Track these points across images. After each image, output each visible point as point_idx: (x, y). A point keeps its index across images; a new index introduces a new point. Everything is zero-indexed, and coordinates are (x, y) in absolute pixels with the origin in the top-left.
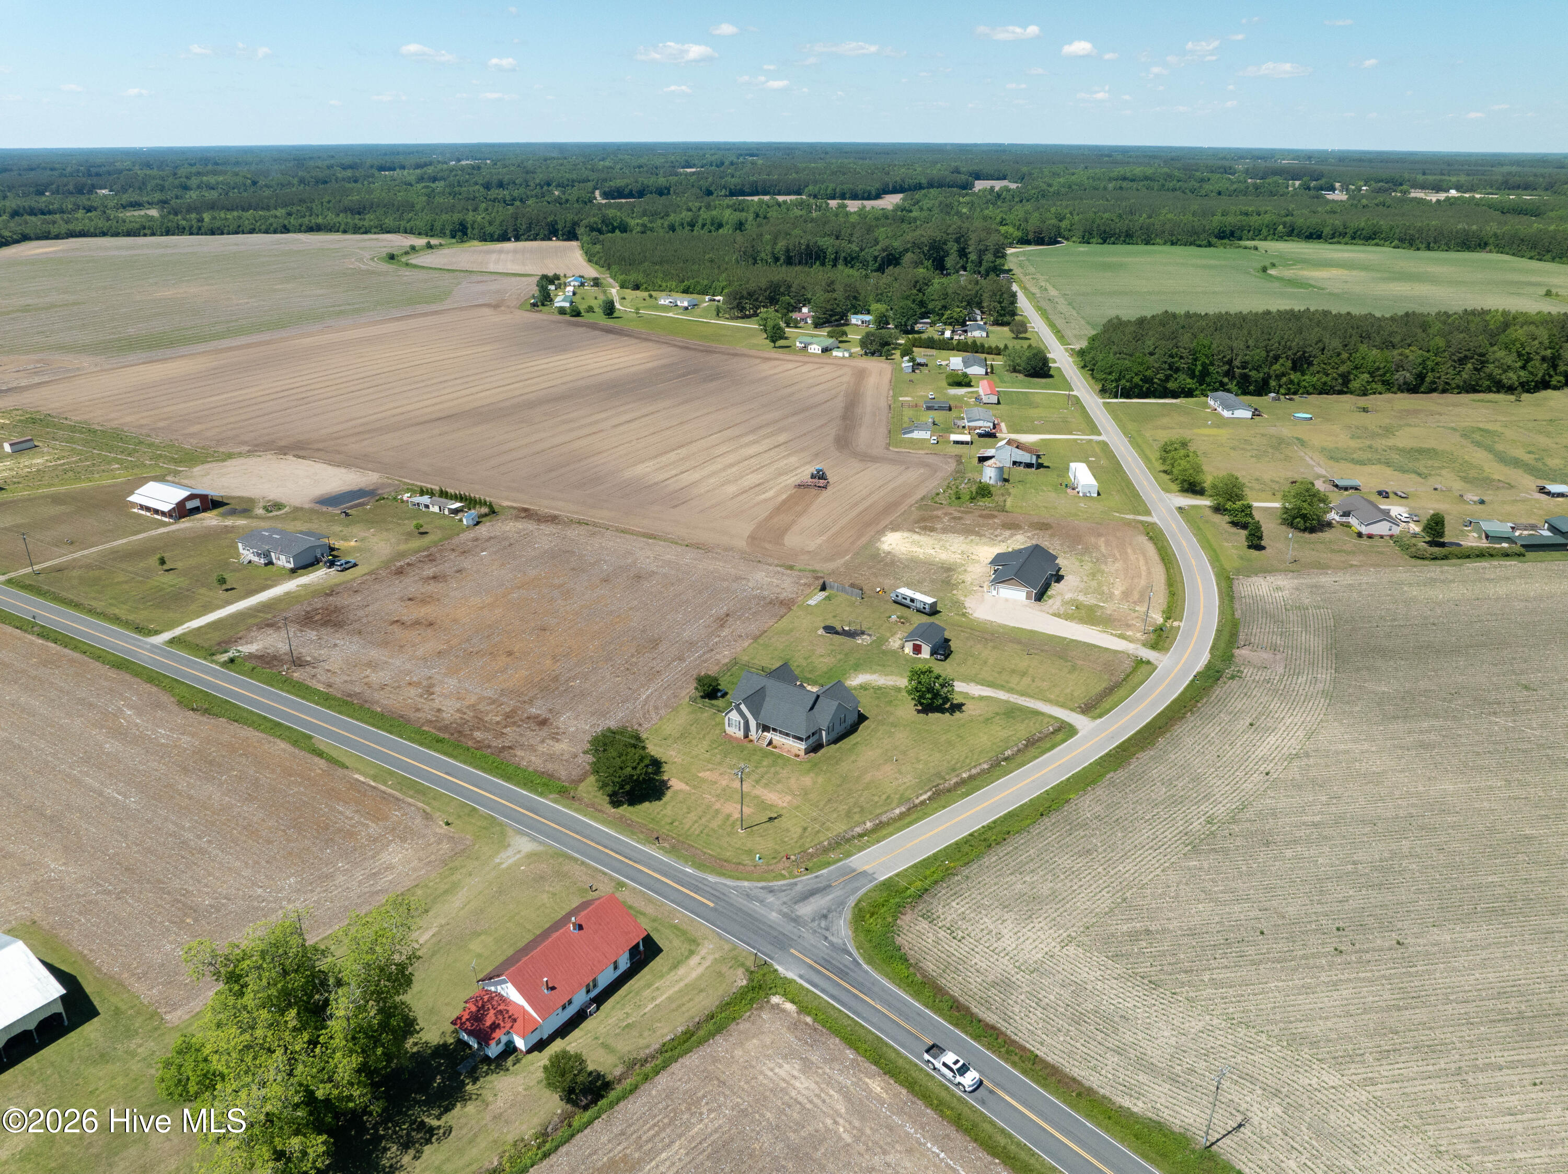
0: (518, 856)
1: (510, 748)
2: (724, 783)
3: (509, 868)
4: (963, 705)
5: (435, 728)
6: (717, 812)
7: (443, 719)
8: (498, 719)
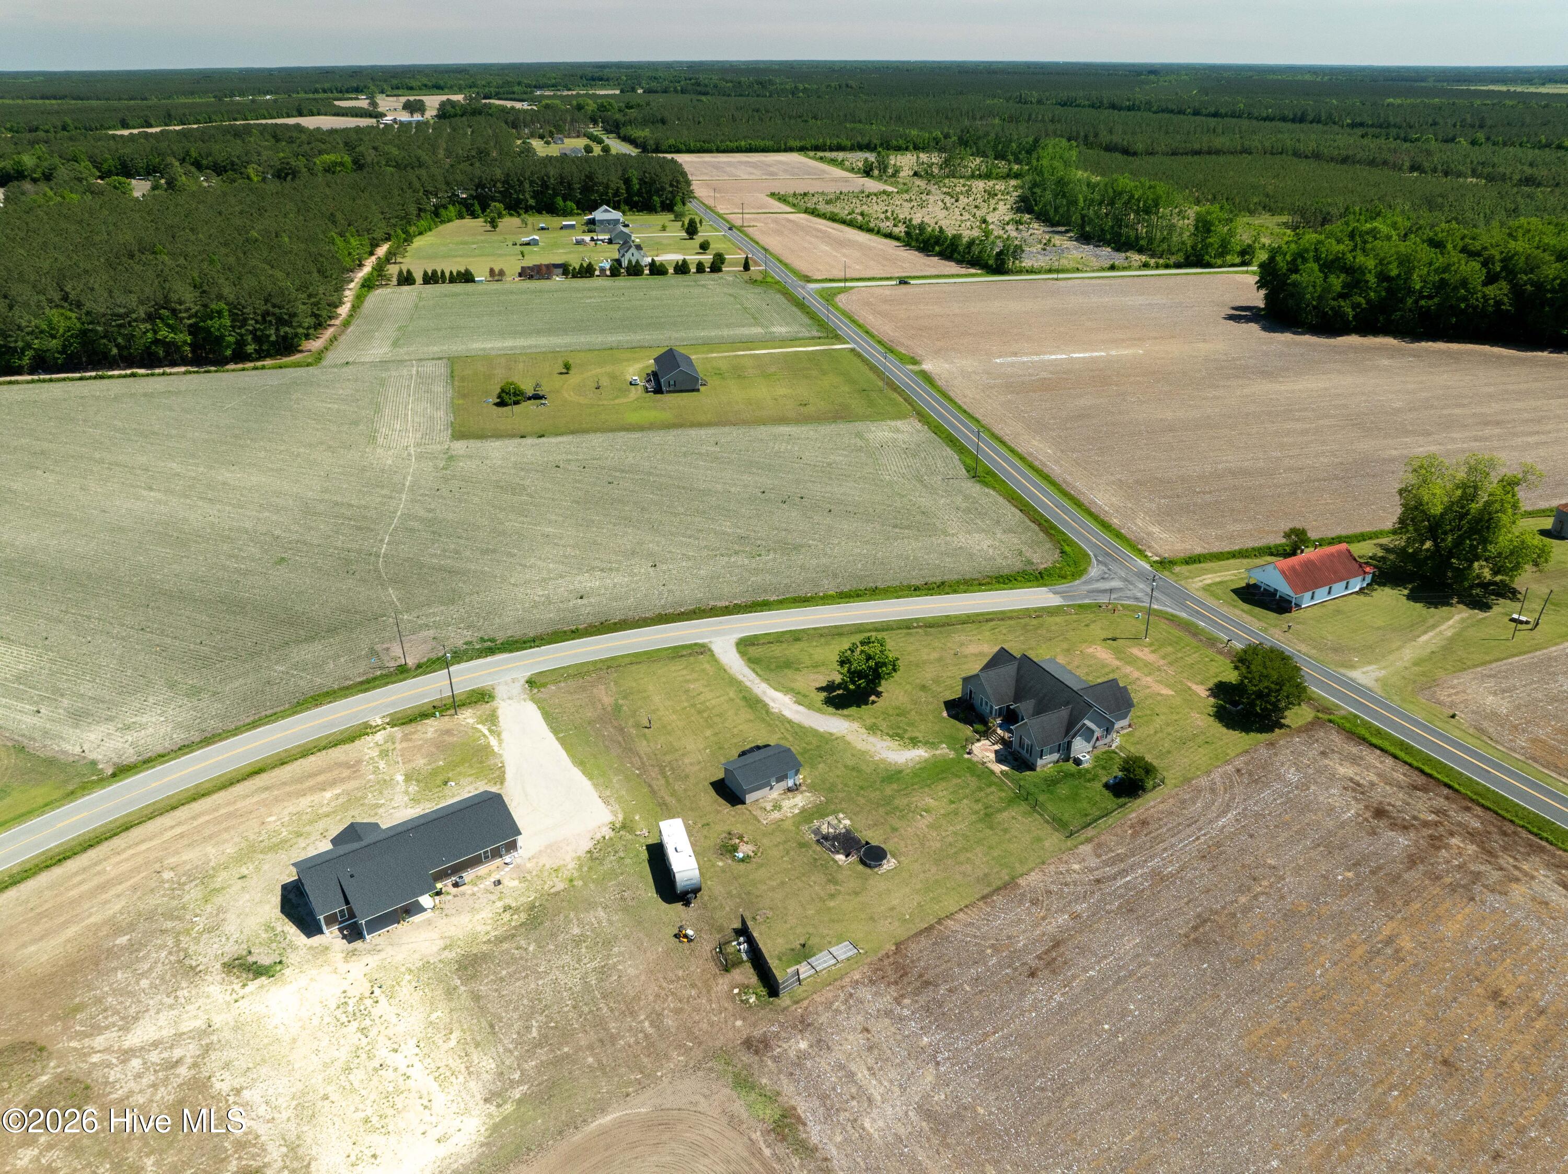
0: (1365, 669)
1: (1416, 788)
2: (1149, 679)
3: (1370, 663)
4: (821, 689)
5: (1554, 856)
6: (1164, 658)
7: (1548, 866)
8: (1454, 841)
